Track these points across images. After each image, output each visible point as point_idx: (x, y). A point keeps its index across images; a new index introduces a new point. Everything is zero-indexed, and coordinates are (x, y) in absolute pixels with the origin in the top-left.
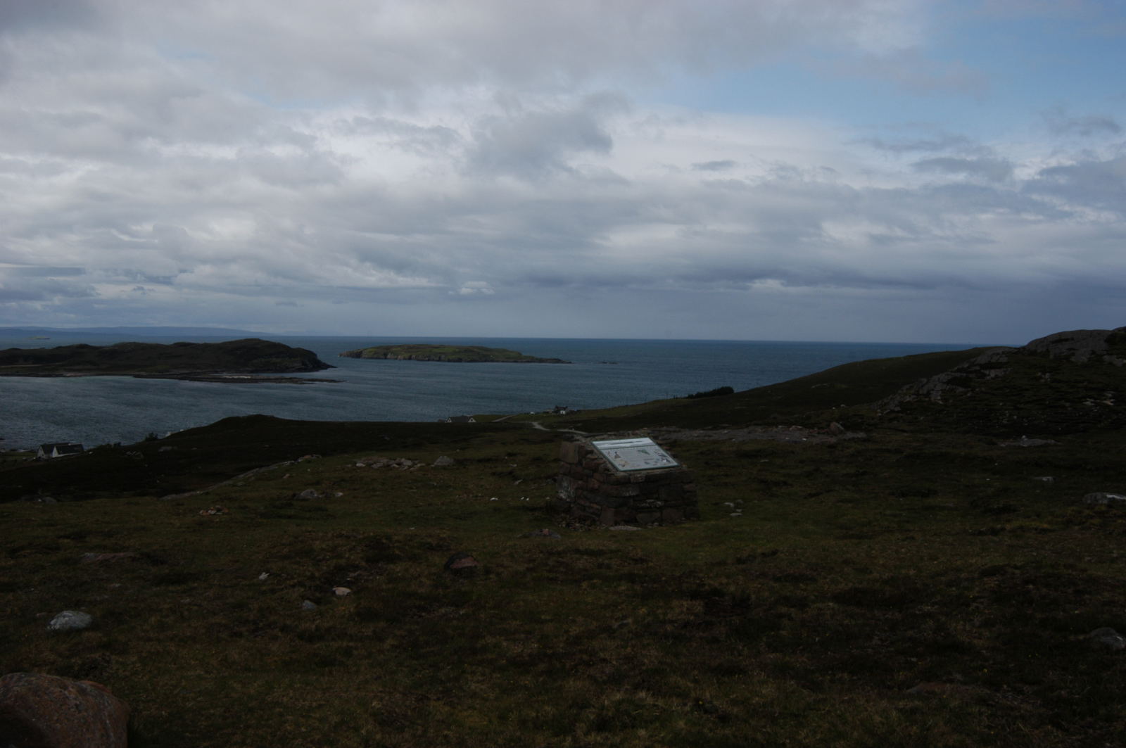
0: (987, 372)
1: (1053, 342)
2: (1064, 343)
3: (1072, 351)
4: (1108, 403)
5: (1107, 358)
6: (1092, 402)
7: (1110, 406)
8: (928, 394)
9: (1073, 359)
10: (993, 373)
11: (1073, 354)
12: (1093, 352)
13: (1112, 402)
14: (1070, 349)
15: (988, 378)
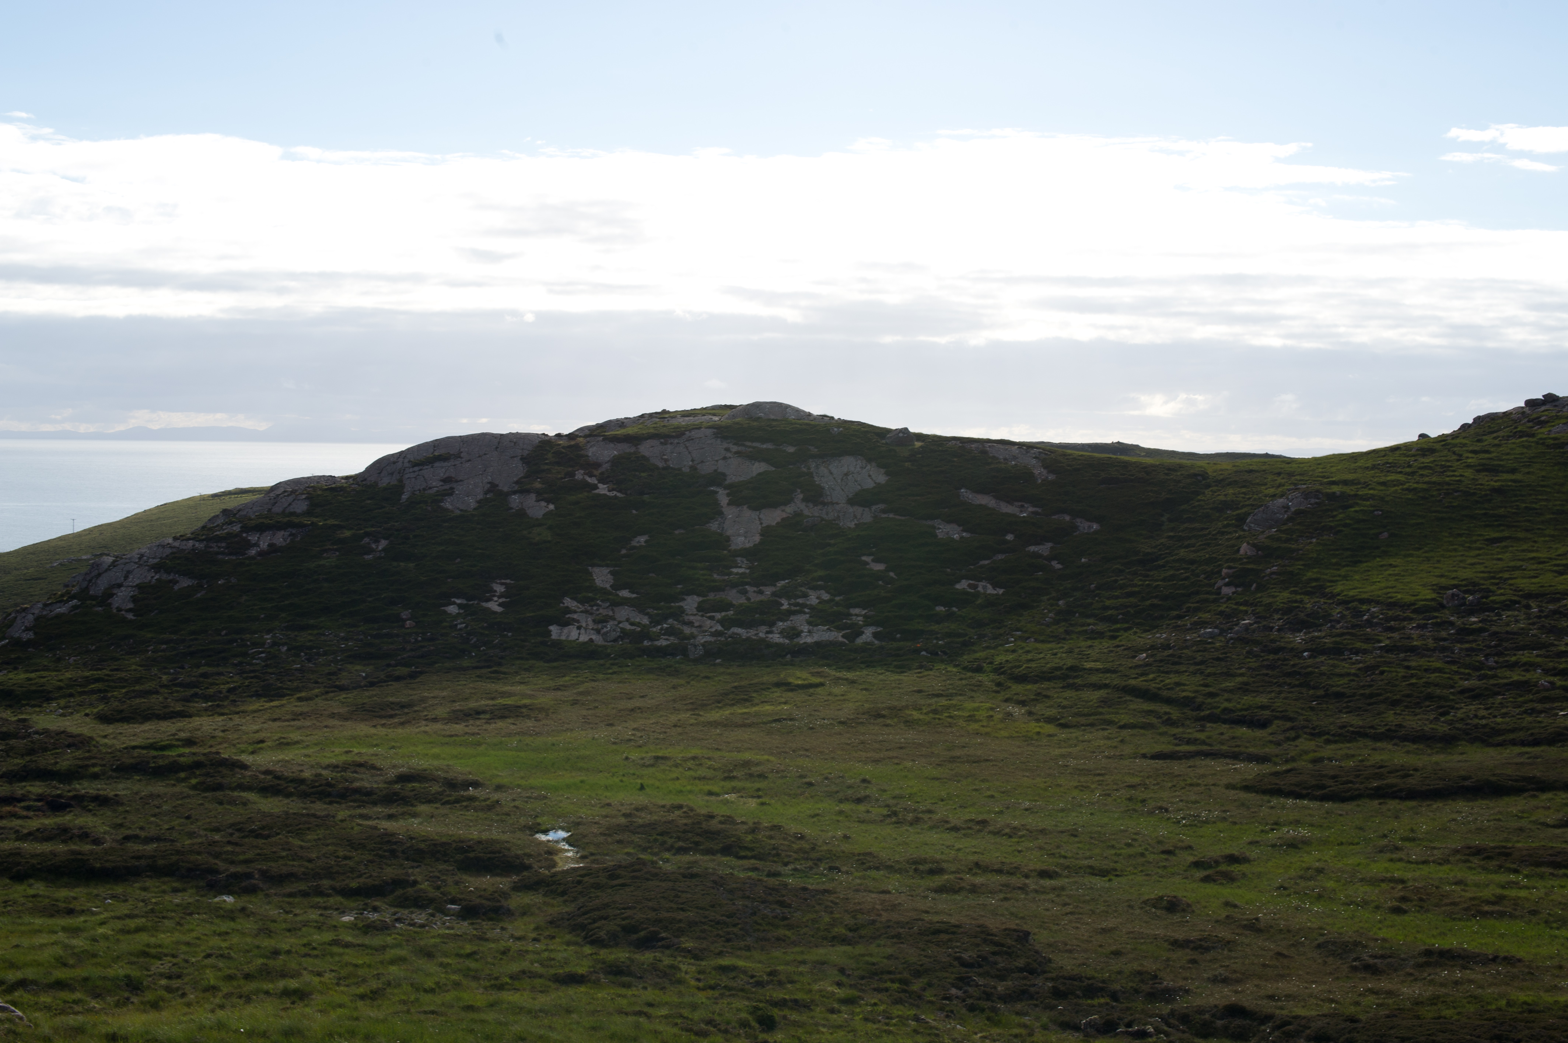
0: (253, 538)
1: (415, 465)
2: (437, 464)
3: (447, 487)
4: (494, 606)
5: (515, 500)
6: (460, 606)
7: (495, 613)
8: (108, 595)
9: (447, 505)
10: (264, 542)
11: (450, 492)
12: (493, 487)
13: (500, 605)
14: (447, 480)
15: (253, 552)
